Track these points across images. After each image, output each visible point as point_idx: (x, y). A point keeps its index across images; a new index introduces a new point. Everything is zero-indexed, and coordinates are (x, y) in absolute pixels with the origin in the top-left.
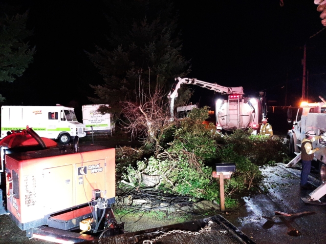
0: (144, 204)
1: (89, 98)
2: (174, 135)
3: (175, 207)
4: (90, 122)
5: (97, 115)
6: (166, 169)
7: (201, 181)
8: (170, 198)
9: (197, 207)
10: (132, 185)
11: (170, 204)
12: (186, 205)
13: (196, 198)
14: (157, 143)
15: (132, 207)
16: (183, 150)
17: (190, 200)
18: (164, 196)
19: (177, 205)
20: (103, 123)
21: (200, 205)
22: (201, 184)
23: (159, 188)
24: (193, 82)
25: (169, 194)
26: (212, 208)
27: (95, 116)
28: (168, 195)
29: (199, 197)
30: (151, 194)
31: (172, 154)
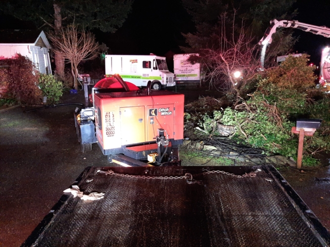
0: (214, 150)
1: (181, 47)
2: (257, 86)
3: (245, 157)
4: (181, 72)
5: (187, 65)
6: (242, 120)
7: (279, 136)
8: (241, 148)
9: (269, 160)
10: (206, 132)
11: (240, 154)
12: (257, 157)
13: (270, 152)
14: (238, 94)
15: (203, 152)
16: (265, 103)
17: (263, 153)
18: (236, 146)
19: (247, 156)
20: (192, 73)
21: (273, 159)
22: (279, 139)
23: (233, 138)
24: (293, 25)
25: (242, 144)
26: (287, 164)
27: (185, 65)
28: (241, 146)
29: (274, 152)
30: (223, 142)
31: (252, 106)
